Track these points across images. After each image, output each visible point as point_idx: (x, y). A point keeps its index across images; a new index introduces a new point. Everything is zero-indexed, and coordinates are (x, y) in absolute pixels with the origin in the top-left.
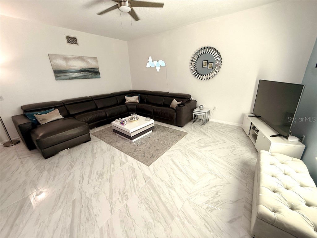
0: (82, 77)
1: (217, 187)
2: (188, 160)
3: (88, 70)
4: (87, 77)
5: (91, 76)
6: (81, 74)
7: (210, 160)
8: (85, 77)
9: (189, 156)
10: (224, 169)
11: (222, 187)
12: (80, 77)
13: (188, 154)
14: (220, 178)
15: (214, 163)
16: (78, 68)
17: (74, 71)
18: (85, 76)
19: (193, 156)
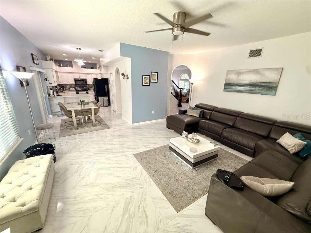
0: (248, 92)
1: (82, 178)
2: (120, 177)
3: (259, 84)
4: (253, 92)
5: (259, 91)
6: (248, 88)
7: (102, 194)
8: (251, 92)
9: (124, 181)
10: (83, 197)
11: (78, 181)
12: (245, 91)
13: (126, 181)
14: (83, 186)
15: (96, 195)
16: (247, 82)
17: (241, 84)
18: (251, 90)
19: (120, 183)
